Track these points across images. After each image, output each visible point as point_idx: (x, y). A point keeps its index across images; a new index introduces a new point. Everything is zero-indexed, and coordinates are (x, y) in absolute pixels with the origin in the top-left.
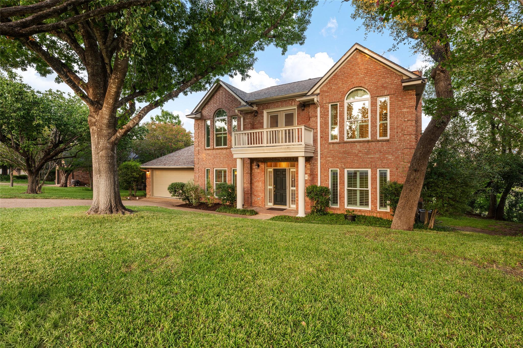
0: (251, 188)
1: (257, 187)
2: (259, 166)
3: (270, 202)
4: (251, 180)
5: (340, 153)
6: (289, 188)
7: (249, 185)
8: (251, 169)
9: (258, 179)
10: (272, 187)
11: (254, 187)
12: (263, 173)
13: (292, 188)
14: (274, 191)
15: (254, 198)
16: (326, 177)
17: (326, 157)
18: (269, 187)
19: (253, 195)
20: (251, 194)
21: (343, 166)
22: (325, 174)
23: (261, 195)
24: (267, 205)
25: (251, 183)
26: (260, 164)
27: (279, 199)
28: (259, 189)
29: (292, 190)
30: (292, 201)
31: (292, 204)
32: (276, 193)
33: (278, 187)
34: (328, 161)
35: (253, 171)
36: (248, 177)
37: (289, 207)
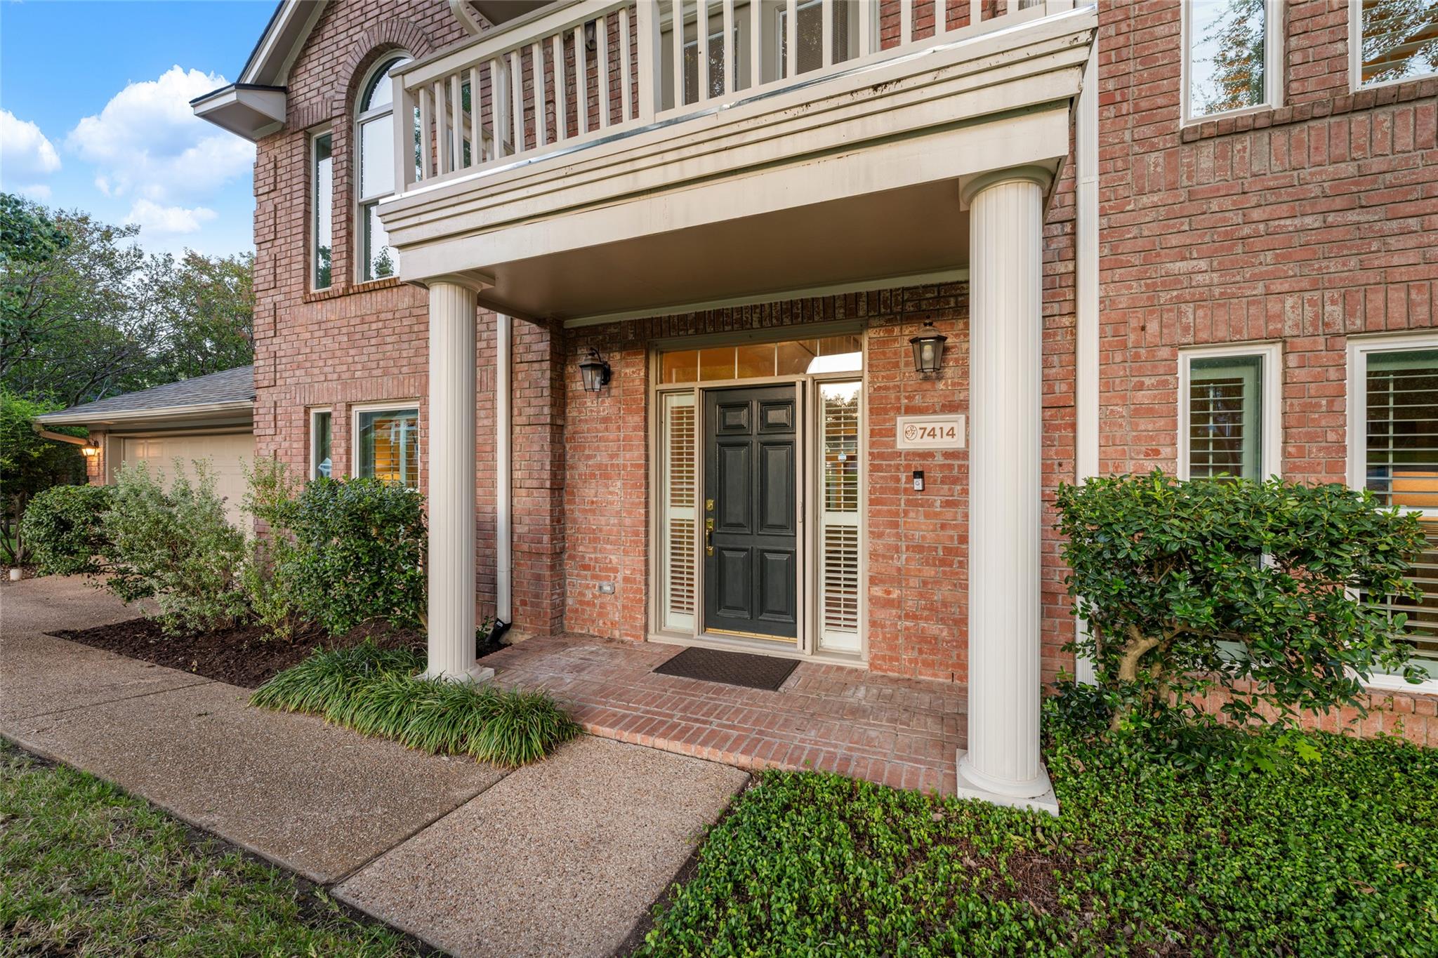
0: (559, 517)
1: (595, 508)
2: (607, 376)
3: (677, 606)
4: (559, 464)
5: (1300, 203)
6: (816, 517)
7: (543, 500)
8: (560, 395)
9: (602, 458)
10: (691, 514)
11: (575, 510)
12: (637, 419)
13: (830, 518)
14: (709, 539)
15: (579, 586)
16: (1144, 424)
17: (1150, 255)
18: (674, 513)
19: (569, 566)
20: (557, 555)
21: (1334, 312)
22: (1142, 397)
23: (624, 562)
24: (659, 630)
25: (559, 487)
26: (615, 360)
27: (735, 588)
28: (606, 522)
29: (833, 532)
30: (831, 602)
31: (832, 623)
32: (720, 552)
33: (736, 511)
34: (1173, 281)
35: (572, 413)
36: (537, 444)
37: (816, 650)
